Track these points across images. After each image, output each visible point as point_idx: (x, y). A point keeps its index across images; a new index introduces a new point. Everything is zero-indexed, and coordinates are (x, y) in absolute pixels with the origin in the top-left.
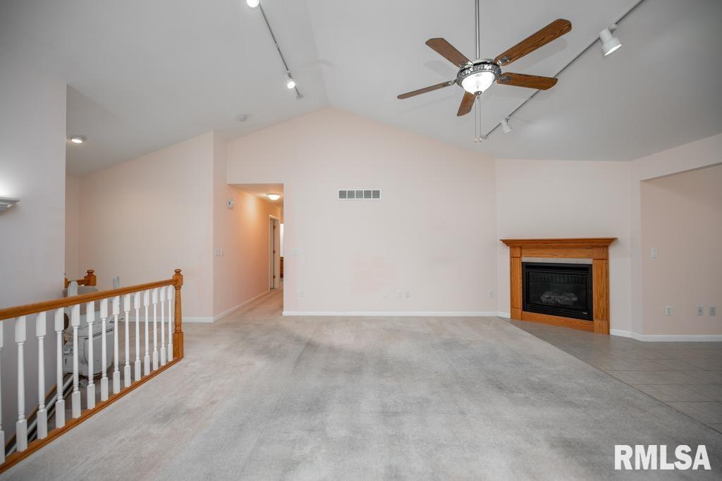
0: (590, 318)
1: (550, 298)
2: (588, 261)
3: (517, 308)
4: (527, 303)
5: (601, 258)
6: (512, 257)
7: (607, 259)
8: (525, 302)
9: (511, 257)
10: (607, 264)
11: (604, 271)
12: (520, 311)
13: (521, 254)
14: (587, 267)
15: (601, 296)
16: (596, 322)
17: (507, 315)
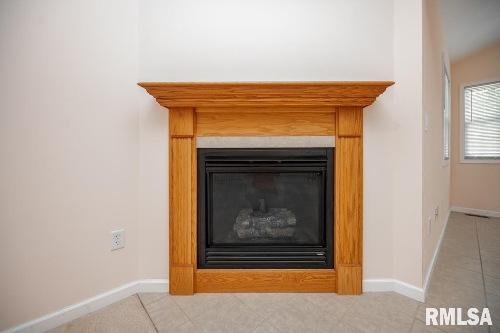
0: (329, 262)
1: (250, 226)
2: (326, 141)
3: (185, 265)
4: (207, 246)
5: (351, 133)
6: (174, 137)
7: (358, 136)
8: (203, 246)
9: (172, 137)
10: (360, 145)
11: (356, 163)
12: (190, 271)
13: (195, 129)
14: (323, 153)
15: (350, 215)
16: (342, 270)
17: (162, 283)
